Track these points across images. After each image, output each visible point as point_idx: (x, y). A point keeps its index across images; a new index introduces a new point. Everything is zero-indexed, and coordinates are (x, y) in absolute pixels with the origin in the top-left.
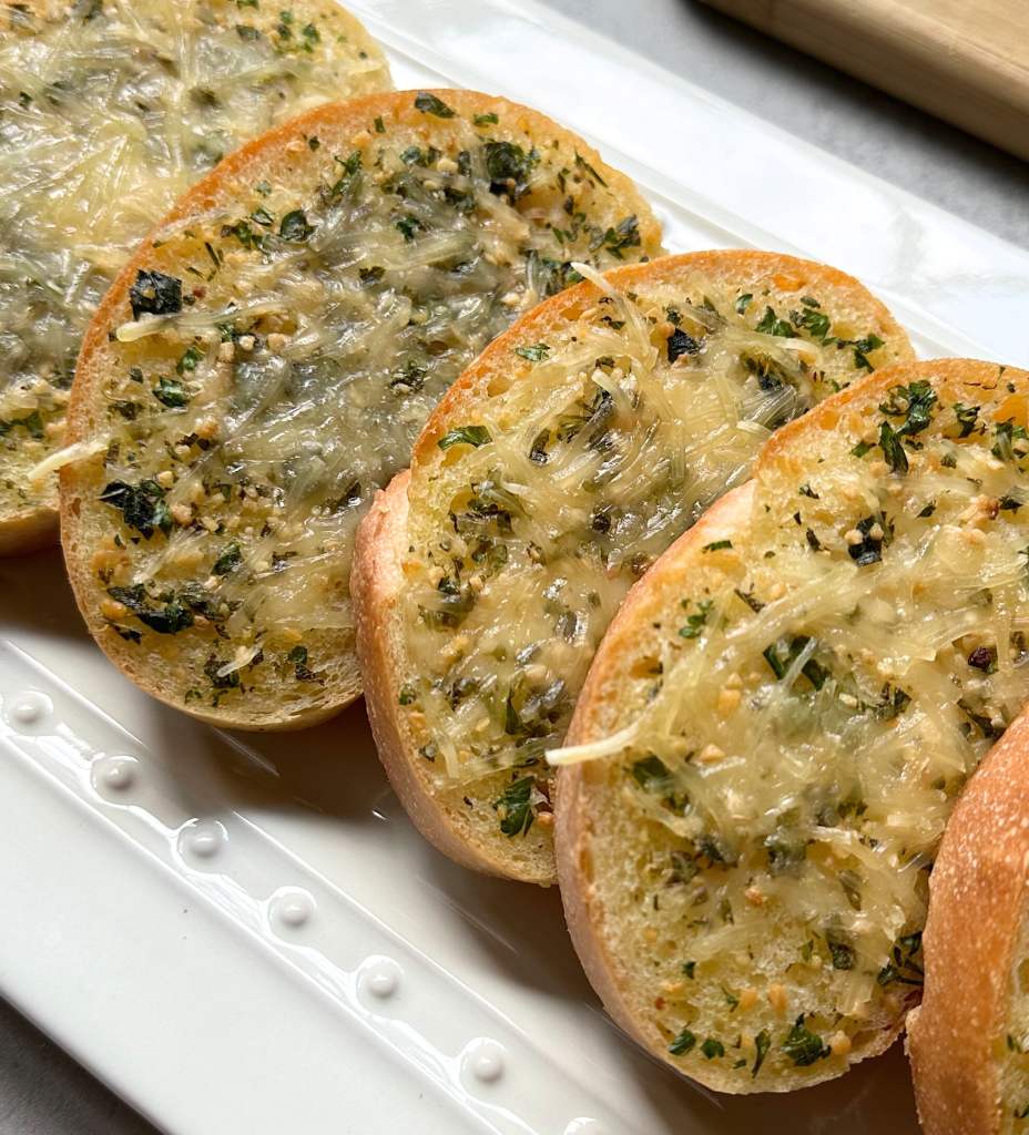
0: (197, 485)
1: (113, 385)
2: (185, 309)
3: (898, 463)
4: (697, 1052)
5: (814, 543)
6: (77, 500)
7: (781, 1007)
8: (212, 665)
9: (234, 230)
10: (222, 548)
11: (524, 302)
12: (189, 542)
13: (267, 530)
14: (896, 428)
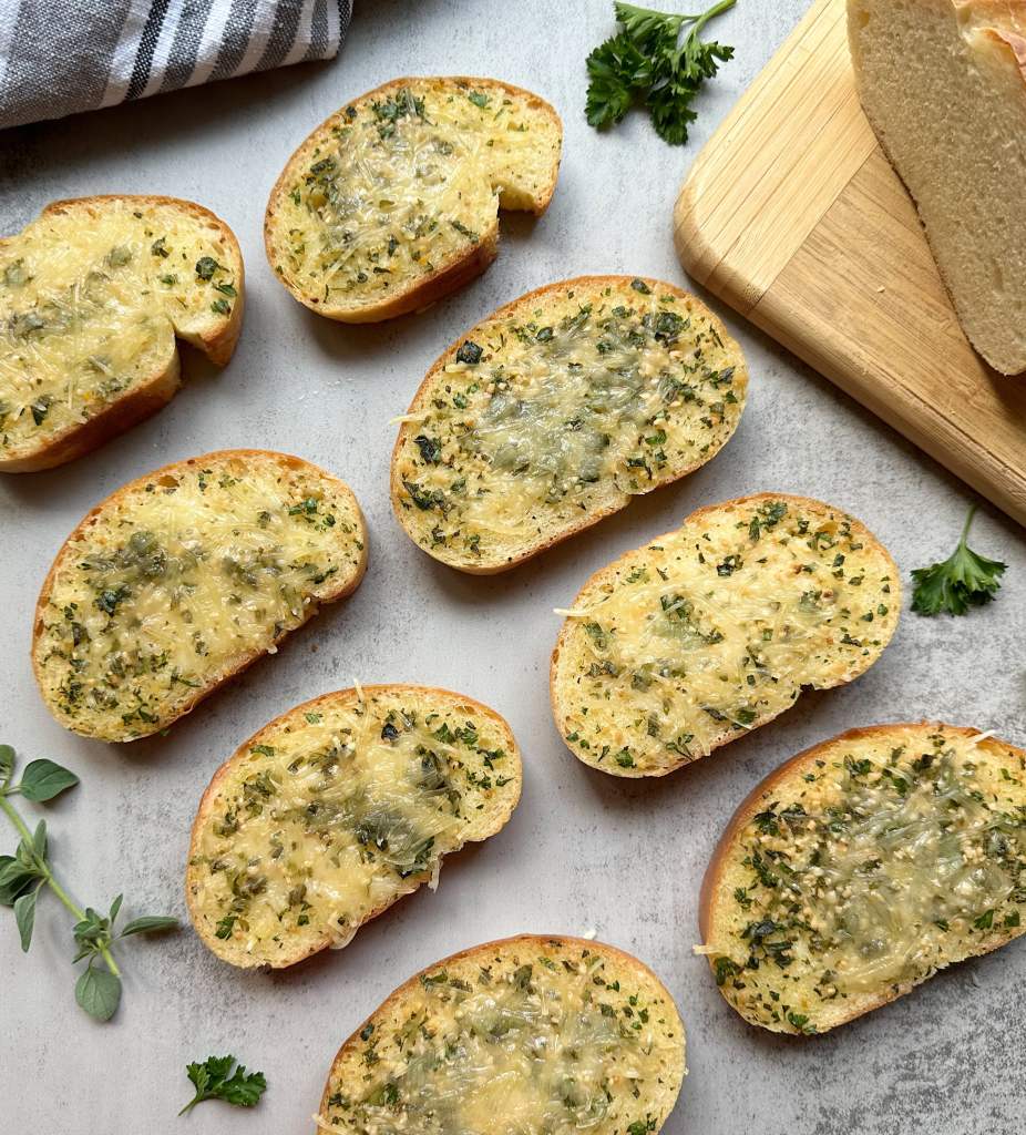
0: (457, 446)
1: (437, 391)
2: (481, 363)
3: (755, 535)
4: (578, 743)
5: (702, 559)
6: (405, 439)
7: (619, 739)
8: (436, 531)
9: (517, 331)
10: (456, 478)
11: (653, 399)
12: (444, 472)
13: (480, 477)
14: (761, 519)
